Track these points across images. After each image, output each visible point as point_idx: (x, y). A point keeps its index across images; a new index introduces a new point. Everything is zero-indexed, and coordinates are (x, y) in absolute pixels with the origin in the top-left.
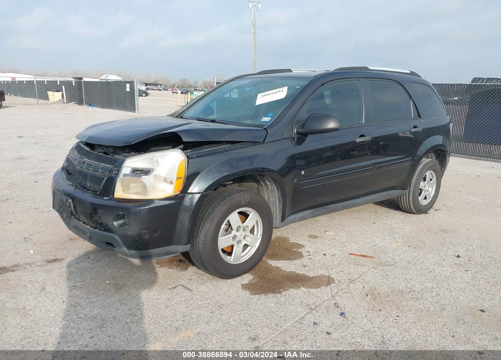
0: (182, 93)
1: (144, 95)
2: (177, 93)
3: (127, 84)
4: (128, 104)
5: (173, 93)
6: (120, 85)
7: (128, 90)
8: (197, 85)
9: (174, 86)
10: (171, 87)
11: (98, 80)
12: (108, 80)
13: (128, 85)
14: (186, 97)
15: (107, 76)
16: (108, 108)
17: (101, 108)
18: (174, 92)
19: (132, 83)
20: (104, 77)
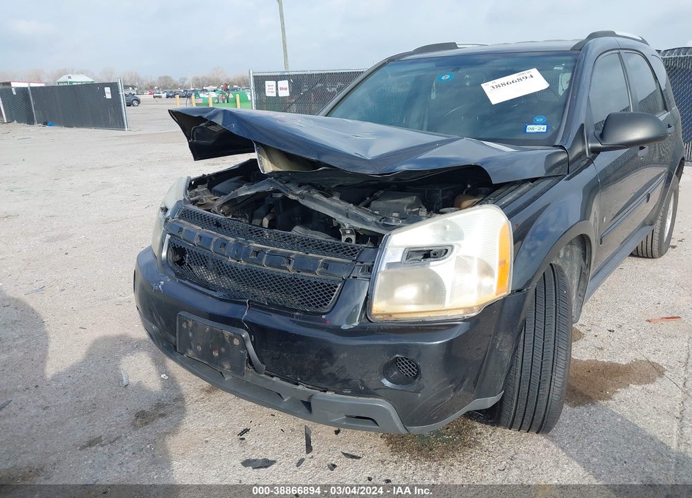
0: (168, 97)
1: (135, 103)
2: (160, 97)
3: (106, 88)
4: (111, 119)
5: (154, 97)
6: (94, 89)
7: (109, 96)
8: (186, 83)
9: (152, 88)
10: (147, 89)
11: (43, 85)
12: (71, 82)
13: (107, 90)
14: (188, 102)
15: (70, 77)
16: (77, 127)
17: (66, 126)
18: (156, 97)
19: (114, 87)
20: (64, 79)
